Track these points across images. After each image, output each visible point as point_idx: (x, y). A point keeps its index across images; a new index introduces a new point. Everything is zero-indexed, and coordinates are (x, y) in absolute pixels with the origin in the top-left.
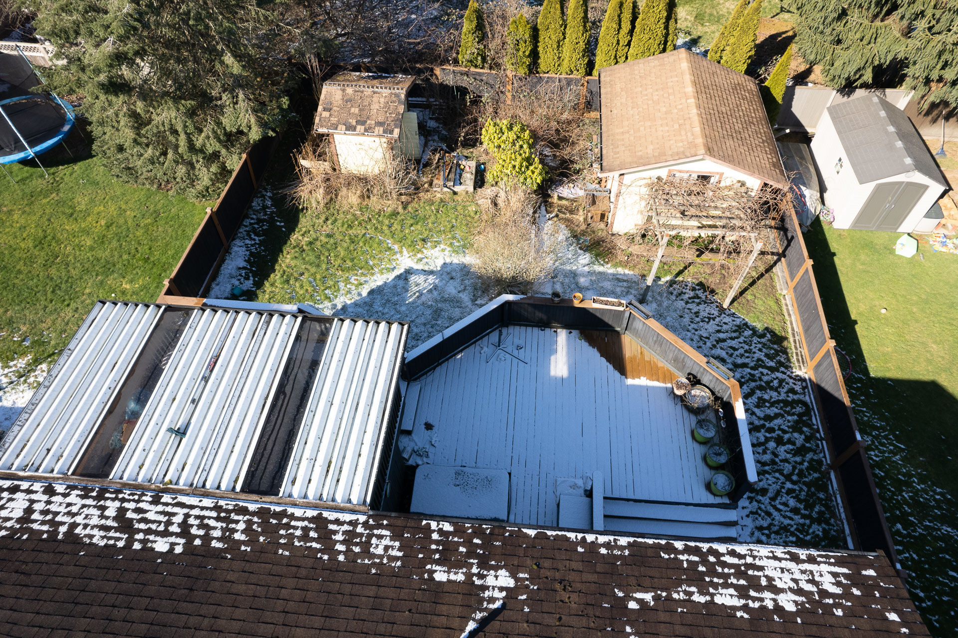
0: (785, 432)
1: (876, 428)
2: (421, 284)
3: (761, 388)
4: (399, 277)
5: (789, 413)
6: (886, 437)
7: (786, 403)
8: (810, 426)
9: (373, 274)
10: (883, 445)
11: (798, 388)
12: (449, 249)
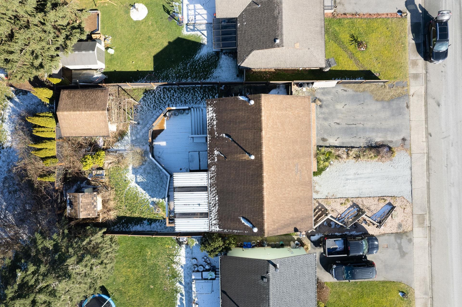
0: (171, 94)
1: (167, 73)
2: (140, 179)
3: (160, 98)
4: (138, 185)
6: (169, 71)
7: (164, 92)
8: (169, 88)
9: (138, 191)
11: (159, 89)
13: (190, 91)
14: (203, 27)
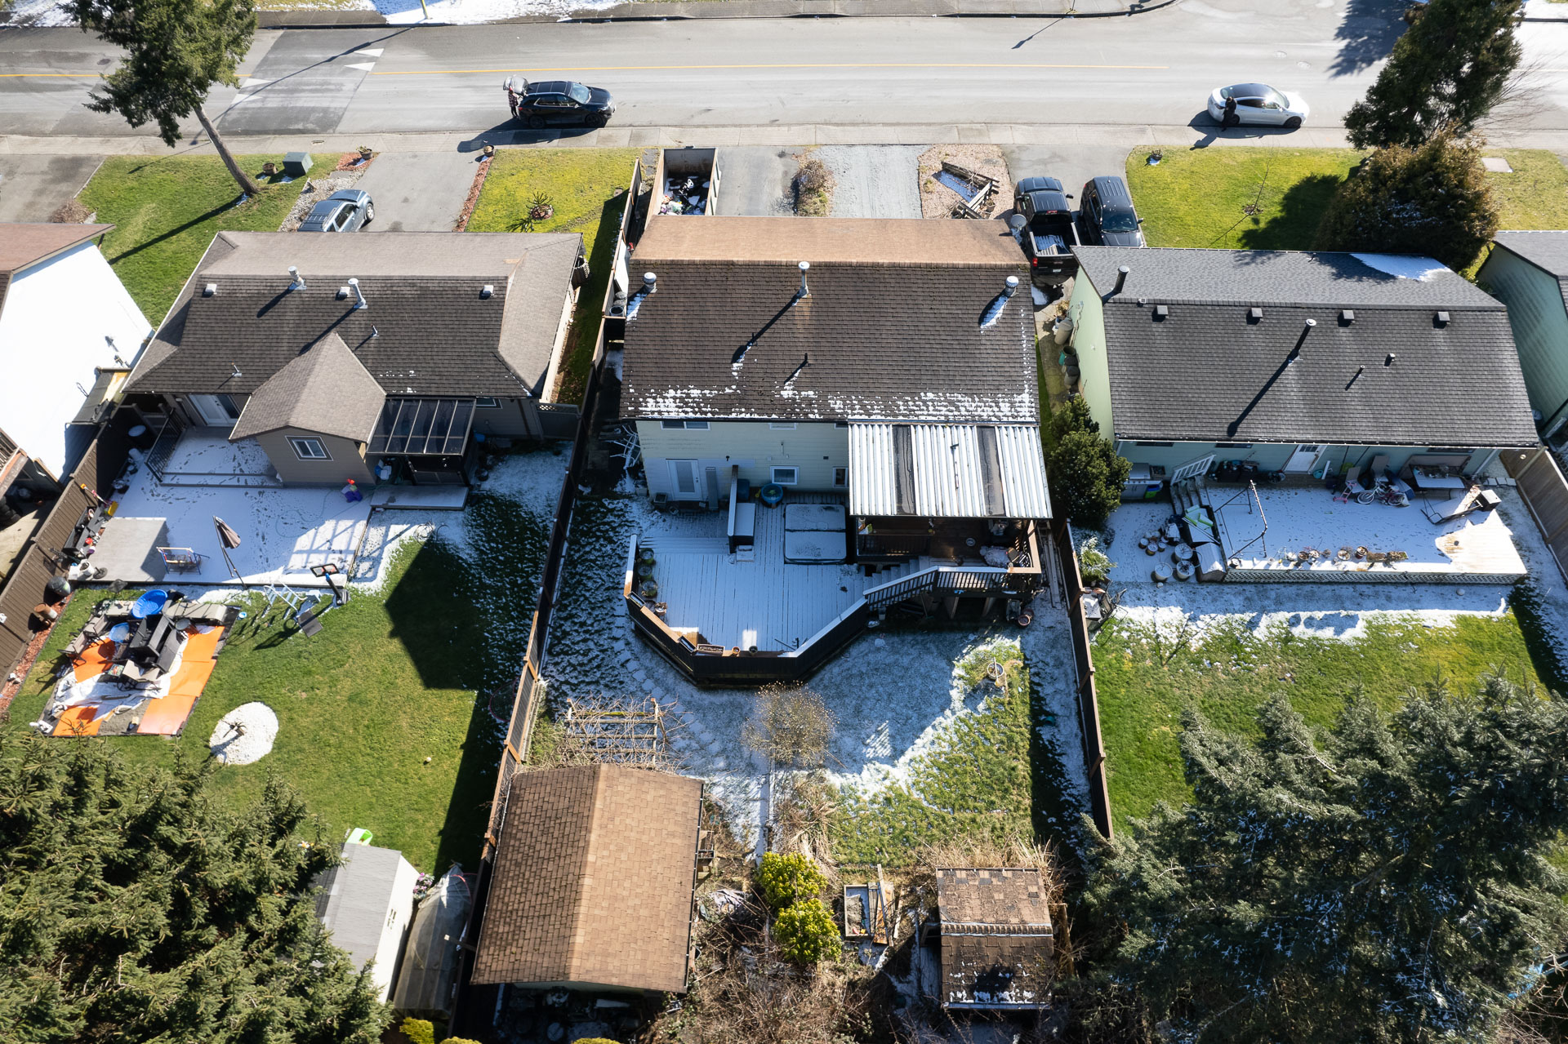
0: (576, 631)
1: (498, 646)
2: (879, 746)
3: (581, 665)
4: (902, 753)
5: (567, 645)
6: (494, 640)
7: (566, 653)
8: (555, 637)
9: (929, 754)
10: (501, 634)
11: (551, 668)
12: (859, 794)
13: (577, 573)
14: (376, 534)
